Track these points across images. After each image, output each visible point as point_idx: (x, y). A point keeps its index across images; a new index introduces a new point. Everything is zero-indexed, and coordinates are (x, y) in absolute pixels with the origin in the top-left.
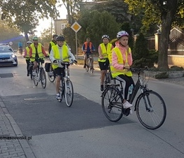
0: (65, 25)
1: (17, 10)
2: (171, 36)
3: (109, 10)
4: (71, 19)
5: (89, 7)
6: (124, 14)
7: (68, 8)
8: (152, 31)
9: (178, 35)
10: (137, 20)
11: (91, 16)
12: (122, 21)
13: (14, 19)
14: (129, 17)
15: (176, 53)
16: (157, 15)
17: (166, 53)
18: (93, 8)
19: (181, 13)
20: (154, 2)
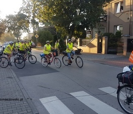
0: (32, 35)
1: (14, 29)
2: (72, 40)
3: (49, 30)
4: (35, 33)
5: (42, 29)
6: (54, 32)
7: (34, 29)
8: (65, 38)
9: (74, 40)
10: (60, 34)
11: (42, 32)
12: (54, 34)
13: (12, 32)
14: (56, 33)
16: (67, 32)
19: (75, 32)
20: (66, 28)
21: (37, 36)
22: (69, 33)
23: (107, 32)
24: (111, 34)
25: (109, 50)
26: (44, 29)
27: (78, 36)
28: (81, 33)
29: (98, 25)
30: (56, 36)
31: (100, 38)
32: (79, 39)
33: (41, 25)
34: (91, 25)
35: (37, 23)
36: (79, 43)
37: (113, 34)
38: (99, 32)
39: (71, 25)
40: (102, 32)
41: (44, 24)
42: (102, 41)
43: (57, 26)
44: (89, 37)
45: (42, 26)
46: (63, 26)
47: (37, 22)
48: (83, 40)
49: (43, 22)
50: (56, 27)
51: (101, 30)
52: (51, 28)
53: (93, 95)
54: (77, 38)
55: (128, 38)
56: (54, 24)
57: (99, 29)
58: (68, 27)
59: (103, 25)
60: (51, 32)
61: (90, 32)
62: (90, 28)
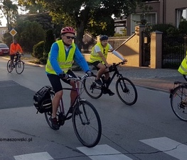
0: (5, 31)
2: (84, 40)
3: (38, 21)
4: (9, 26)
5: (23, 18)
6: (49, 23)
7: (7, 19)
9: (89, 40)
12: (47, 28)
14: (53, 26)
16: (73, 24)
18: (26, 19)
19: (91, 22)
20: (71, 15)
21: (13, 32)
22: (78, 24)
23: (161, 22)
24: (169, 26)
25: (166, 60)
26: (28, 18)
27: (96, 31)
28: (104, 26)
29: (141, 7)
30: (51, 31)
31: (145, 34)
32: (98, 38)
33: (22, 11)
34: (125, 8)
35: (15, 8)
37: (174, 27)
38: (143, 22)
39: (82, 8)
40: (150, 22)
41: (27, 8)
42: (149, 41)
43: (53, 11)
44: (121, 33)
45: (24, 13)
46: (65, 11)
47: (15, 5)
49: (25, 4)
50: (51, 14)
51: (147, 19)
52: (42, 16)
53: (128, 154)
54: (95, 36)
56: (47, 7)
57: (142, 16)
58: (77, 13)
59: (151, 8)
60: (42, 24)
61: (124, 22)
62: (122, 15)
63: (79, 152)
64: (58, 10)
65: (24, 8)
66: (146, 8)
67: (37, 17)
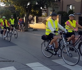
2: (29, 18)
3: (9, 9)
5: (3, 8)
6: (14, 10)
8: (23, 16)
9: (31, 18)
10: (18, 12)
12: (13, 13)
14: (16, 11)
15: (31, 23)
16: (25, 11)
17: (28, 23)
18: (4, 8)
19: (32, 10)
20: (24, 7)
22: (27, 11)
24: (64, 12)
26: (5, 8)
27: (34, 14)
28: (37, 12)
29: (53, 4)
30: (15, 14)
32: (35, 17)
36: (35, 20)
37: (66, 13)
38: (54, 11)
39: (28, 4)
40: (56, 10)
41: (4, 4)
43: (16, 5)
44: (44, 15)
45: (3, 6)
46: (21, 5)
48: (39, 18)
49: (4, 2)
50: (15, 6)
51: (55, 9)
52: (11, 7)
53: (47, 66)
54: (34, 16)
55: (80, 16)
56: (13, 3)
57: (53, 8)
58: (26, 6)
59: (57, 5)
60: (11, 11)
61: (46, 10)
62: (45, 7)
63: (27, 66)
64: (18, 5)
65: (3, 3)
66: (55, 4)
67: (9, 7)
